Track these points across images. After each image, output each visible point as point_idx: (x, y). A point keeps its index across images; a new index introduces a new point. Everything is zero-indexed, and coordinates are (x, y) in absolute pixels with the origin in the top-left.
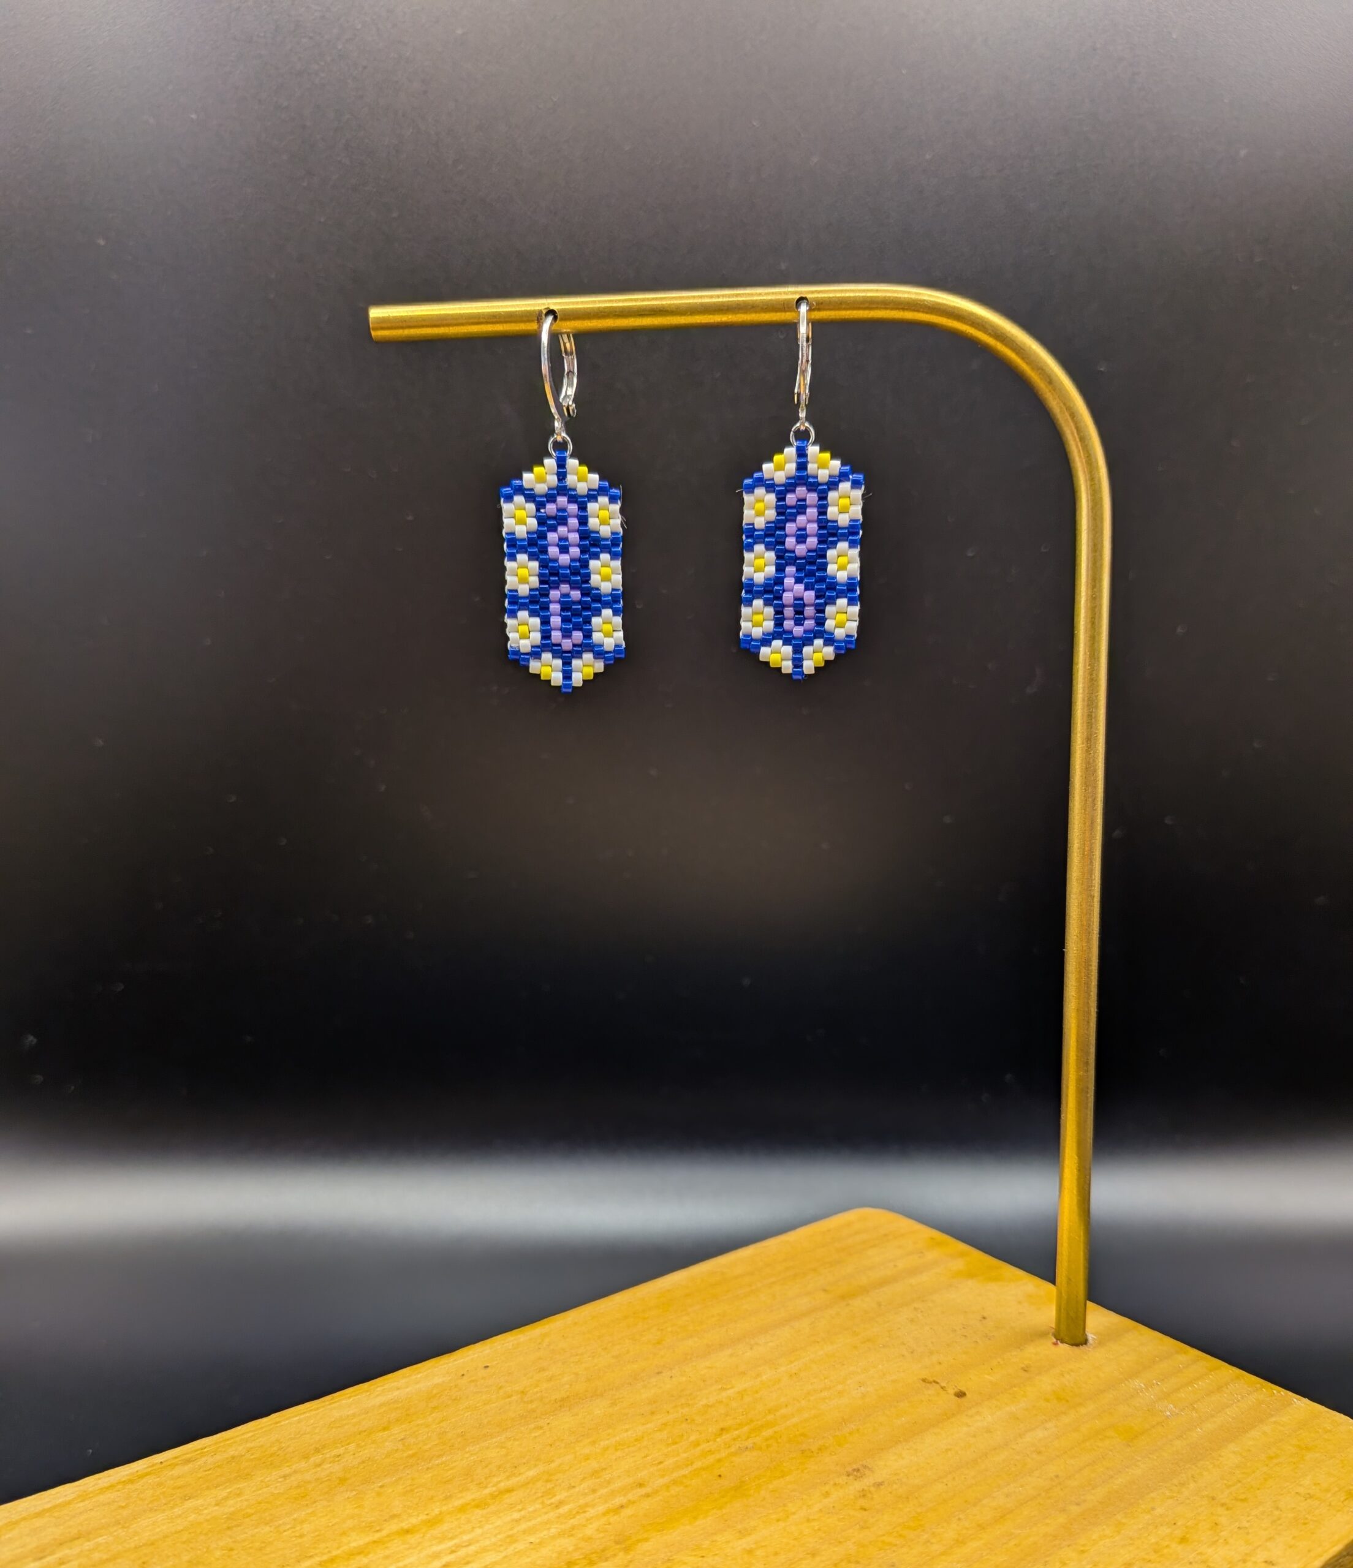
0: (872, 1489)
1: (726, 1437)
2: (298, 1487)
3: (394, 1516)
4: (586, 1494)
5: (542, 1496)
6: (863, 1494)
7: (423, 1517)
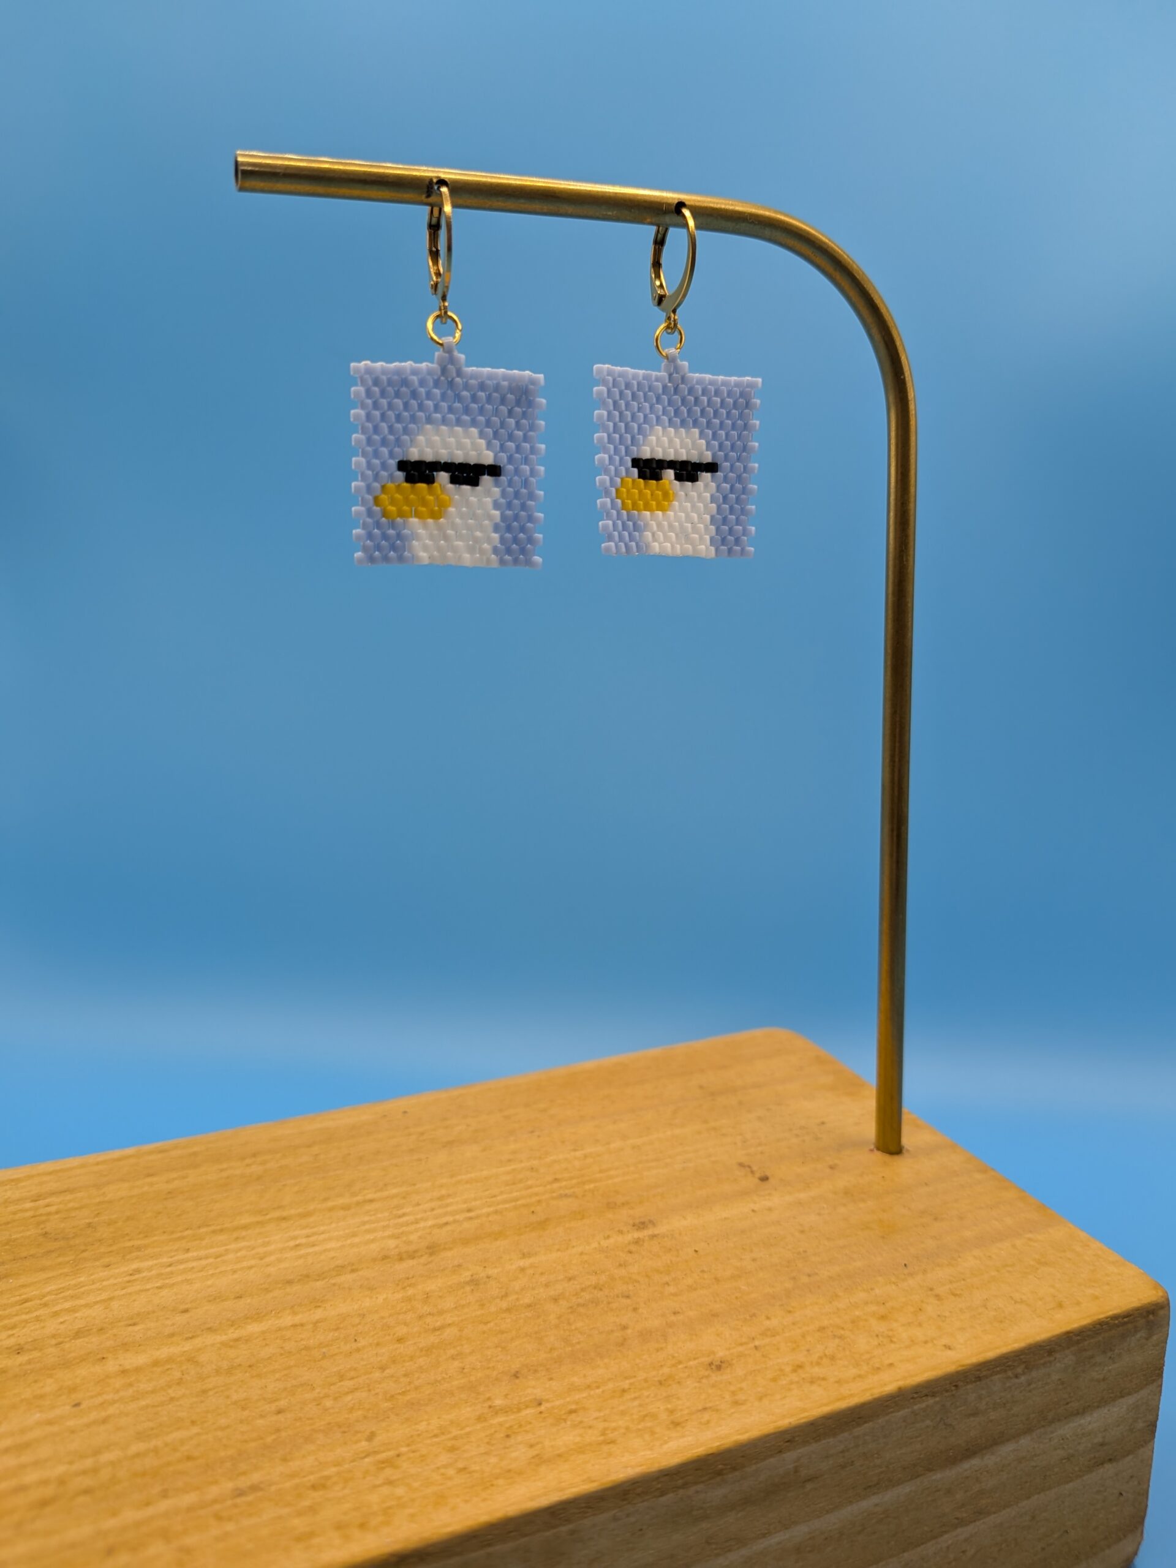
0: (647, 1238)
1: (556, 1185)
2: (228, 1177)
3: (279, 1207)
4: (425, 1212)
5: (394, 1208)
6: (637, 1242)
7: (301, 1210)
